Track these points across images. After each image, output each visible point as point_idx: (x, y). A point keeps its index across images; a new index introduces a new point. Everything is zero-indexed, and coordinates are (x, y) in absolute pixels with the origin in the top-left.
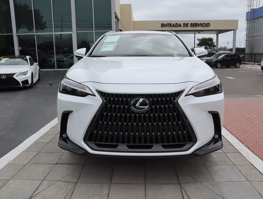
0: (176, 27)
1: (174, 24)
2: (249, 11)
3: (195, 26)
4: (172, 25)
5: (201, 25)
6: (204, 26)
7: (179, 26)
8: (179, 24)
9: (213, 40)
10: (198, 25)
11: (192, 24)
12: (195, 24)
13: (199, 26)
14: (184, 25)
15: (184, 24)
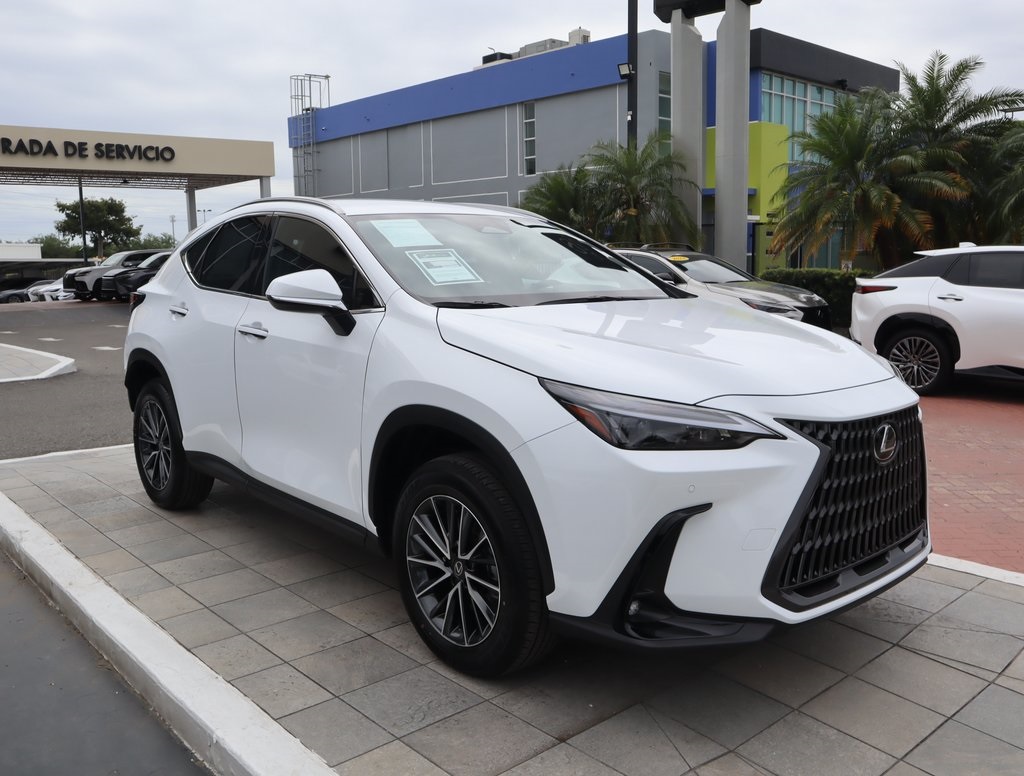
0: (33, 154)
1: (21, 140)
2: (301, 113)
3: (114, 154)
4: (13, 147)
5: (141, 153)
6: (153, 159)
7: (45, 154)
8: (44, 145)
9: (123, 211)
10: (126, 154)
11: (104, 148)
12: (114, 148)
13: (132, 156)
14: (70, 151)
15: (68, 144)
